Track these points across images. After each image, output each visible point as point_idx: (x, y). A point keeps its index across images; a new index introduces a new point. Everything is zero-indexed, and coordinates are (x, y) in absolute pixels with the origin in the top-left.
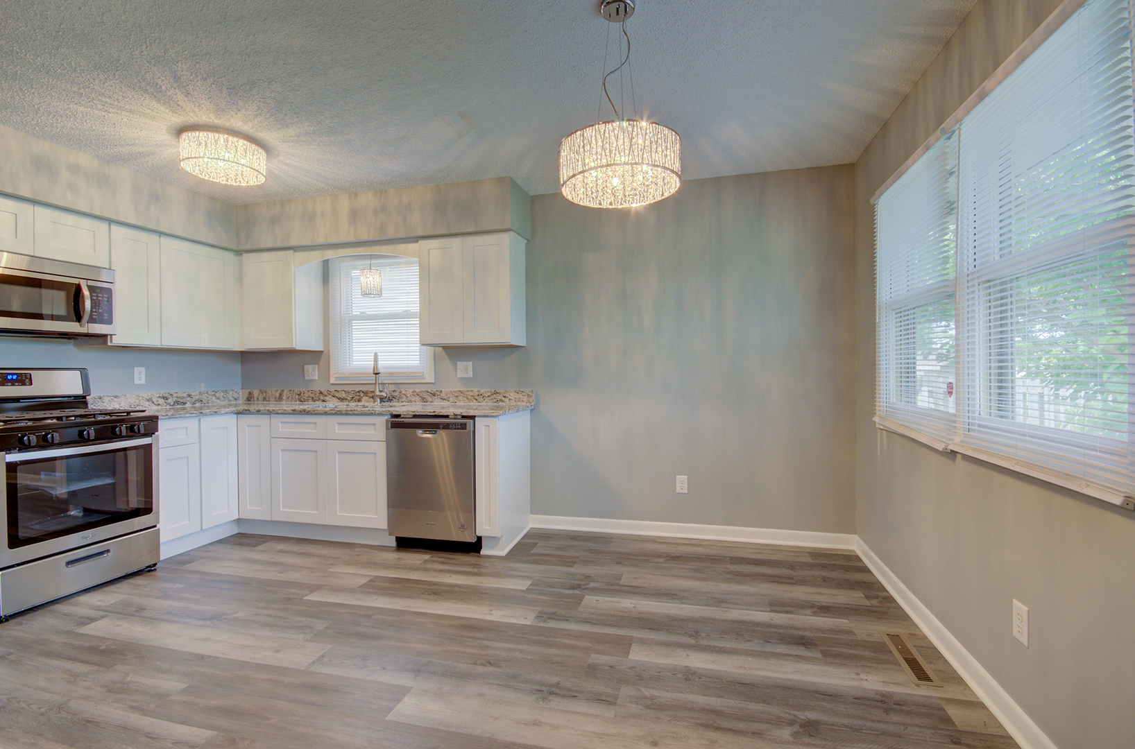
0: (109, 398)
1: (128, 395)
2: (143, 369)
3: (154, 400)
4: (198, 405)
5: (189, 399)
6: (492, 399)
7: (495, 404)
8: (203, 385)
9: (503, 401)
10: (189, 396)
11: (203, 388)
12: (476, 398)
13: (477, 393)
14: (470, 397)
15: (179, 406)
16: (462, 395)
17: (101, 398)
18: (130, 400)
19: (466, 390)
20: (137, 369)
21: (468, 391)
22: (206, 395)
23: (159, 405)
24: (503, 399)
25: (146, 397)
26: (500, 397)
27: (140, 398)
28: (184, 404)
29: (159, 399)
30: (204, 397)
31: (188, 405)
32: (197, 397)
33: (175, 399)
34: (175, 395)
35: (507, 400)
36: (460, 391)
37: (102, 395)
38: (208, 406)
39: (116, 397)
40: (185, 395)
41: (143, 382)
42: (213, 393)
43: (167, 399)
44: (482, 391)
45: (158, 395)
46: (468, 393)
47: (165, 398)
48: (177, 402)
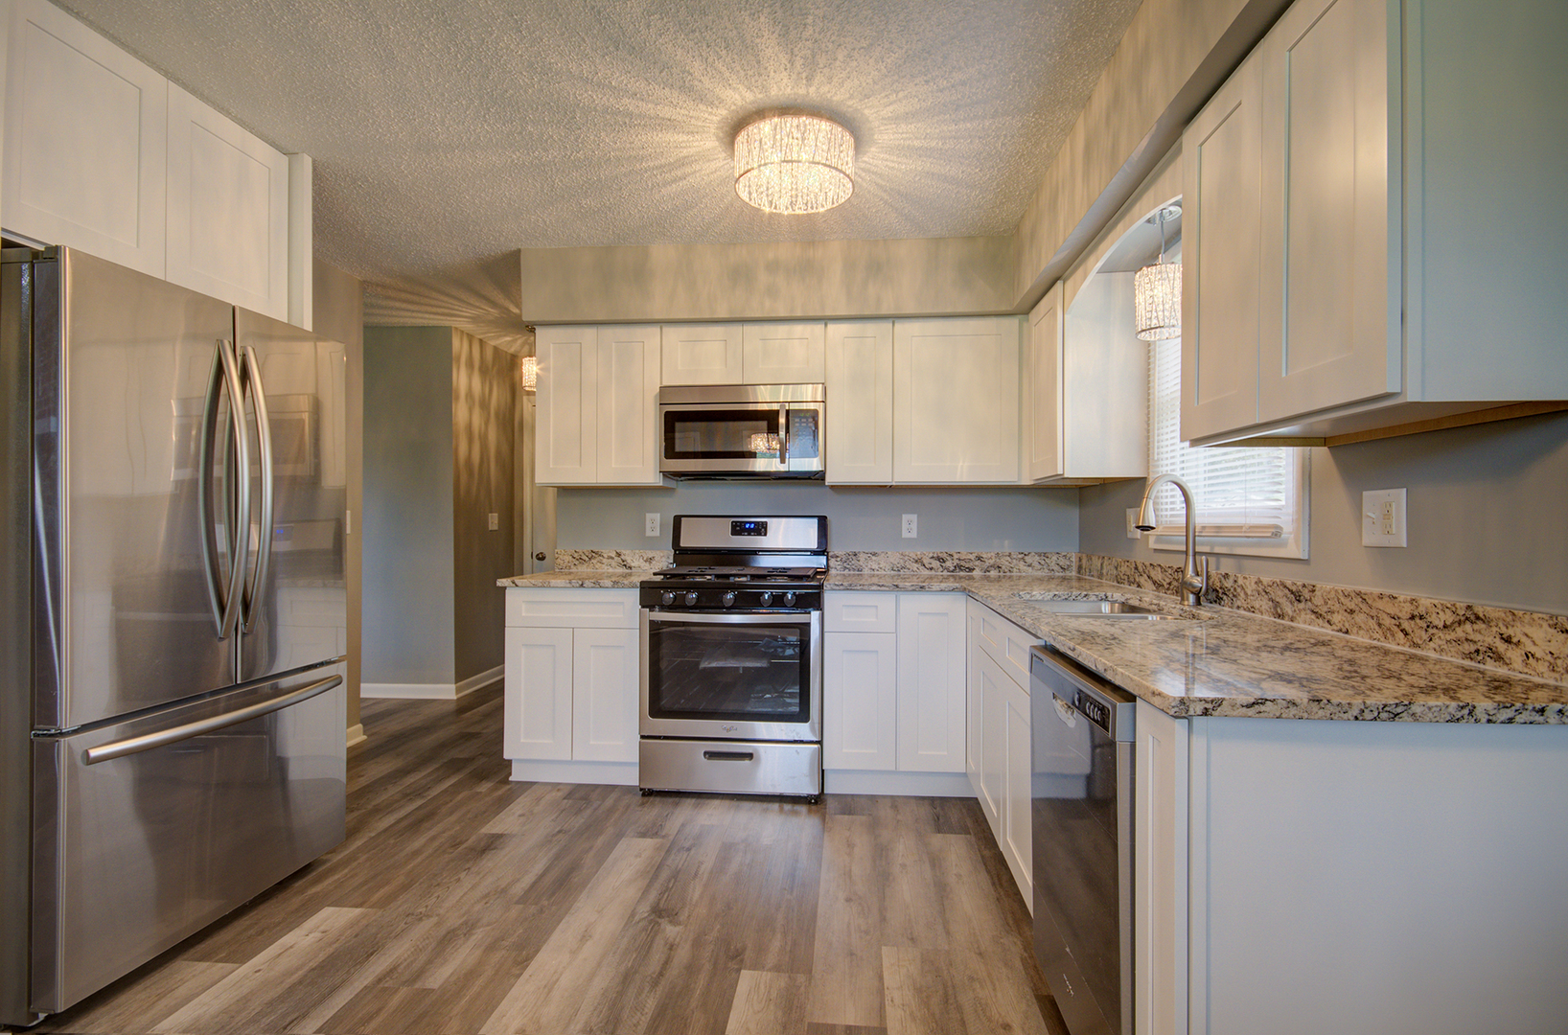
0: (866, 556)
1: (889, 553)
2: (914, 517)
3: (925, 562)
4: (993, 573)
5: (977, 563)
6: (1458, 641)
7: (1467, 663)
8: (1006, 542)
9: (1499, 658)
10: (979, 558)
11: (1007, 546)
12: (1406, 625)
13: (1406, 610)
14: (1387, 622)
15: (962, 574)
16: (1364, 607)
17: (855, 555)
18: (892, 560)
19: (1377, 591)
20: (905, 517)
21: (1381, 596)
22: (1008, 558)
23: (931, 569)
24: (1501, 646)
25: (914, 557)
26: (1488, 638)
27: (906, 558)
28: (971, 570)
29: (932, 561)
30: (1004, 562)
31: (977, 573)
32: (992, 562)
33: (956, 562)
34: (956, 556)
35: (1515, 655)
36: (1359, 594)
37: (857, 551)
38: (1010, 577)
39: (874, 554)
40: (972, 557)
41: (914, 534)
42: (1021, 556)
43: (944, 562)
44: (1425, 602)
45: (931, 555)
46: (1380, 604)
47: (941, 560)
48: (959, 567)
